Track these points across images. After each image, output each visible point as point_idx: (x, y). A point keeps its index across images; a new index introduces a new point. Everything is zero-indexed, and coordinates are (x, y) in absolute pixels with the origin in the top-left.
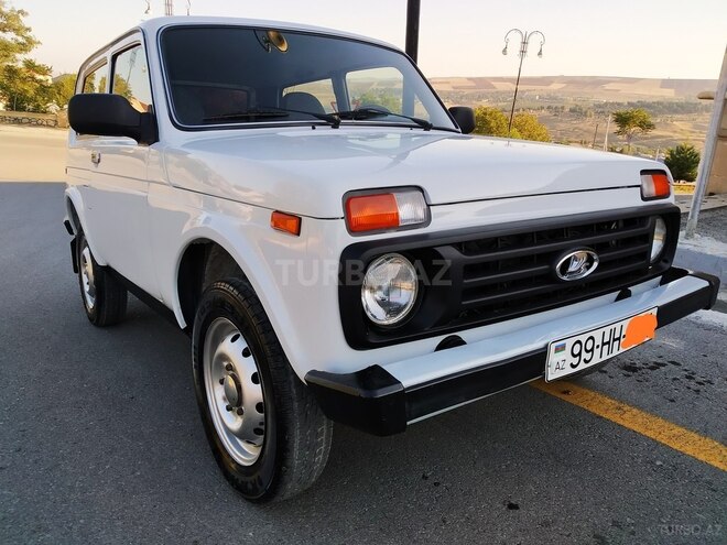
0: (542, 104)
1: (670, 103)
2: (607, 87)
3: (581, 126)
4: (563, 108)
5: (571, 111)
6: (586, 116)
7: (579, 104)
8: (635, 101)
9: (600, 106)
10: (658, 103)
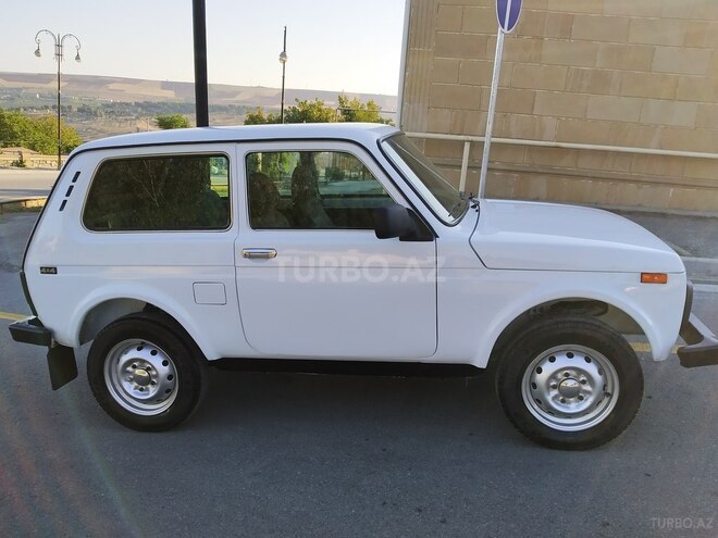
0: (46, 103)
1: (173, 104)
2: (111, 86)
3: (94, 126)
4: (70, 107)
5: (80, 110)
6: (97, 116)
7: (87, 103)
8: (141, 101)
9: (108, 106)
10: (164, 104)
